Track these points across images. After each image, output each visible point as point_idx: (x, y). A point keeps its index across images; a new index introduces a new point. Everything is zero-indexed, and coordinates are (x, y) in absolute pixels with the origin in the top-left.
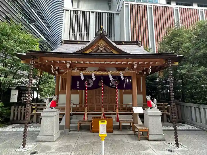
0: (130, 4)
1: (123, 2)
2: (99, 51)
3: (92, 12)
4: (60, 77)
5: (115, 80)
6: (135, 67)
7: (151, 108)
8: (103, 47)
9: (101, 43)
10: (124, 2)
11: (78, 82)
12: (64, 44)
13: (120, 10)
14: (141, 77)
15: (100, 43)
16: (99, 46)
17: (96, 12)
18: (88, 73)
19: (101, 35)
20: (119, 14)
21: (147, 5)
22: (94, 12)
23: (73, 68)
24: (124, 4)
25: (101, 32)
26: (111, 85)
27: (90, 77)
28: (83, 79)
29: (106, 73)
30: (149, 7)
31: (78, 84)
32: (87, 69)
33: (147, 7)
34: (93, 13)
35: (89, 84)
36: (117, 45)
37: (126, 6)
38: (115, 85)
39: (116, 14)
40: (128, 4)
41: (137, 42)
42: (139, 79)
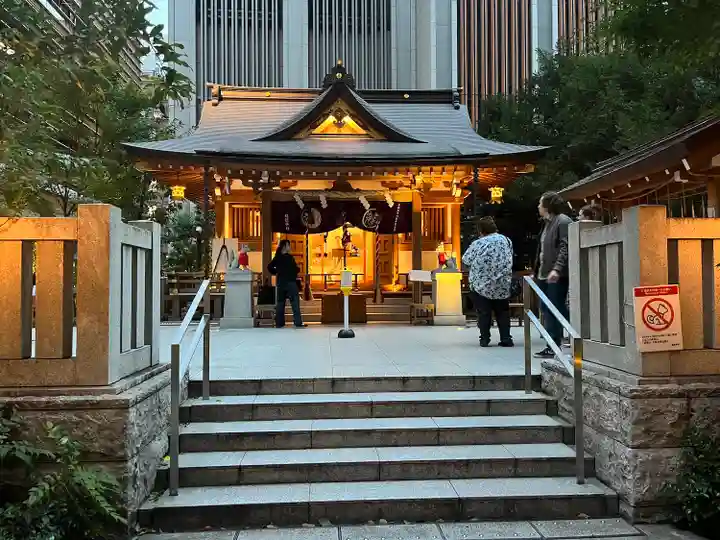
4: (227, 205)
5: (373, 212)
6: (418, 180)
9: (340, 110)
11: (286, 216)
12: (221, 99)
15: (335, 107)
18: (310, 194)
19: (339, 86)
25: (339, 76)
26: (364, 224)
27: (317, 204)
29: (351, 196)
31: (287, 220)
38: (374, 224)
41: (450, 93)
42: (444, 210)
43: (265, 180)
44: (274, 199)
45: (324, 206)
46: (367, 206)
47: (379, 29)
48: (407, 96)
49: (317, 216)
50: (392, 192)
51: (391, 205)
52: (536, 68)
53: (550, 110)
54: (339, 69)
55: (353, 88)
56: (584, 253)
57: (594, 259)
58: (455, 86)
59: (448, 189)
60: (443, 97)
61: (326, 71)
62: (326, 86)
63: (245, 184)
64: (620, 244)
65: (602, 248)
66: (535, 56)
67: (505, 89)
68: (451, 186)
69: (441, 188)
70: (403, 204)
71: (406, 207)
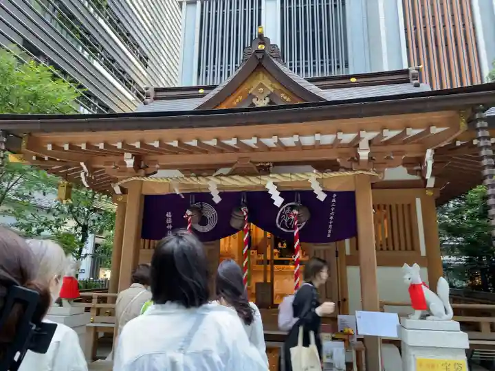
6: (364, 154)
7: (423, 317)
8: (268, 96)
9: (261, 85)
11: (169, 215)
12: (155, 99)
14: (418, 202)
15: (255, 84)
16: (254, 94)
19: (259, 56)
23: (149, 171)
25: (261, 47)
26: (279, 226)
29: (255, 182)
35: (203, 221)
36: (322, 88)
41: (407, 72)
42: (410, 207)
43: (130, 162)
47: (338, 67)
48: (353, 80)
49: (211, 213)
50: (321, 176)
54: (262, 39)
68: (422, 173)
69: (399, 173)
70: (340, 194)
71: (346, 201)
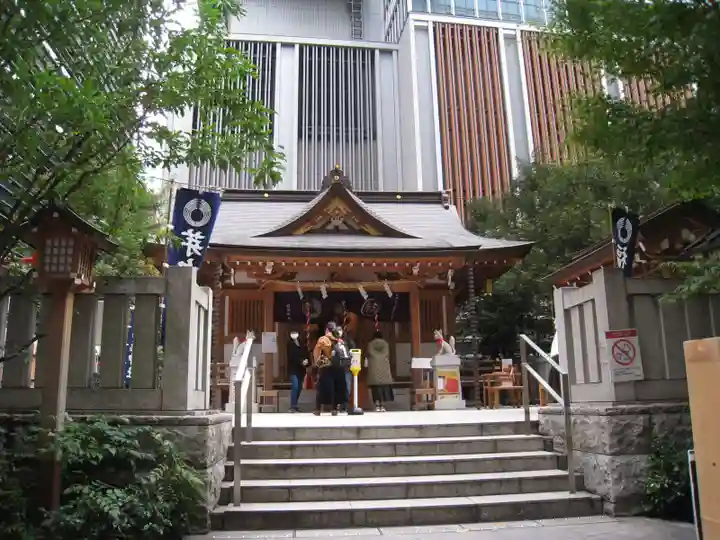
0: (434, 23)
1: (408, 14)
2: (330, 227)
3: (284, 45)
4: (227, 298)
5: (372, 302)
6: (415, 271)
8: (342, 217)
10: (412, 16)
11: (288, 306)
13: (398, 40)
14: (444, 299)
16: (331, 214)
17: (301, 47)
18: (311, 285)
20: (394, 53)
21: (497, 29)
22: (292, 45)
24: (412, 25)
25: (337, 178)
26: (362, 313)
27: (317, 294)
28: (302, 297)
29: (351, 286)
30: (507, 37)
31: (288, 310)
32: (297, 277)
33: (497, 35)
34: (288, 51)
35: (312, 311)
37: (417, 28)
38: (373, 313)
39: (383, 52)
40: (425, 24)
41: (440, 194)
42: (439, 303)
43: (269, 271)
44: (278, 290)
45: (325, 296)
46: (366, 297)
47: (365, 138)
48: (399, 197)
49: (318, 306)
50: (390, 282)
51: (390, 295)
52: (515, 173)
53: (531, 211)
54: (336, 172)
55: (350, 188)
56: (567, 312)
57: (575, 316)
58: (440, 188)
59: (443, 282)
60: (432, 198)
61: (324, 173)
62: (323, 188)
63: (249, 276)
64: (593, 300)
65: (580, 306)
66: (514, 163)
67: (489, 192)
68: (446, 278)
69: (436, 280)
70: (401, 294)
71: (404, 297)
